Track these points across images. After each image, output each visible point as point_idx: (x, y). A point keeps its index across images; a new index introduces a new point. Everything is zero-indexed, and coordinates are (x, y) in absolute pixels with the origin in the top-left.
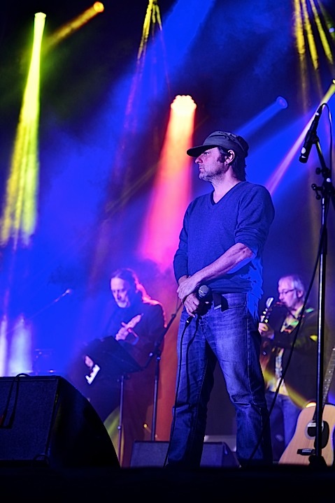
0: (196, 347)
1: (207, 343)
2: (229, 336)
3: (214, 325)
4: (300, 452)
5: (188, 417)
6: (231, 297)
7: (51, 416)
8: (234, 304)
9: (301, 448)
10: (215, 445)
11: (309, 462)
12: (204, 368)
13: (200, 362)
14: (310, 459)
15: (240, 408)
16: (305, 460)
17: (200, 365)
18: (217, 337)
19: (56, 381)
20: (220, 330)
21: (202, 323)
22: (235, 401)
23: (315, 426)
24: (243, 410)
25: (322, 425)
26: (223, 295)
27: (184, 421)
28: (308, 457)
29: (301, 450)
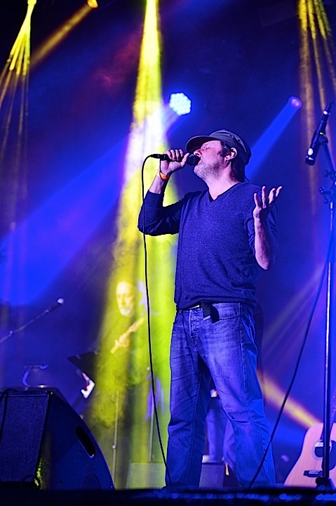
0: (188, 360)
1: (199, 356)
2: (221, 350)
3: (206, 337)
4: (306, 473)
5: (184, 435)
6: (223, 307)
7: (41, 433)
8: (226, 315)
9: (307, 470)
10: (215, 466)
11: (316, 485)
12: (198, 383)
13: (194, 376)
14: (317, 481)
15: (238, 426)
16: (312, 482)
17: (193, 380)
18: (210, 350)
19: (46, 396)
20: (212, 343)
21: (192, 334)
22: (233, 418)
23: (322, 446)
24: (242, 427)
25: (330, 445)
26: (214, 305)
27: (179, 439)
28: (315, 479)
29: (308, 472)
